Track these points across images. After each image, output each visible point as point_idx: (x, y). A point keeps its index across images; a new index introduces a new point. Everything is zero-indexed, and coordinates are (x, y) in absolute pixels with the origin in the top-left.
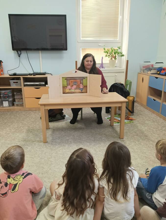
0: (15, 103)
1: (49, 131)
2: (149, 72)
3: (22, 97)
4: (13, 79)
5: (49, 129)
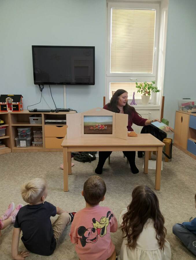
0: (34, 143)
1: (71, 177)
3: (41, 136)
4: (33, 116)
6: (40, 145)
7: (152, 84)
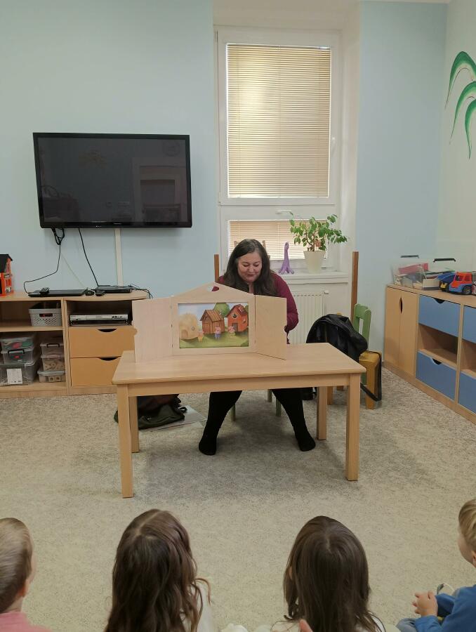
1: (138, 458)
2: (418, 285)
3: (62, 356)
5: (140, 451)
6: (58, 378)
7: (328, 224)
